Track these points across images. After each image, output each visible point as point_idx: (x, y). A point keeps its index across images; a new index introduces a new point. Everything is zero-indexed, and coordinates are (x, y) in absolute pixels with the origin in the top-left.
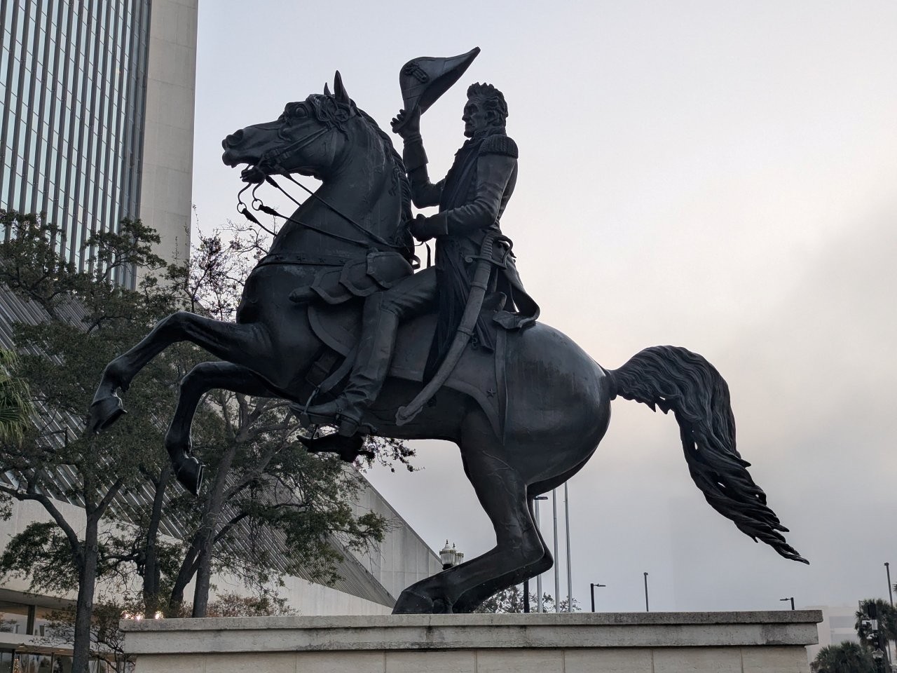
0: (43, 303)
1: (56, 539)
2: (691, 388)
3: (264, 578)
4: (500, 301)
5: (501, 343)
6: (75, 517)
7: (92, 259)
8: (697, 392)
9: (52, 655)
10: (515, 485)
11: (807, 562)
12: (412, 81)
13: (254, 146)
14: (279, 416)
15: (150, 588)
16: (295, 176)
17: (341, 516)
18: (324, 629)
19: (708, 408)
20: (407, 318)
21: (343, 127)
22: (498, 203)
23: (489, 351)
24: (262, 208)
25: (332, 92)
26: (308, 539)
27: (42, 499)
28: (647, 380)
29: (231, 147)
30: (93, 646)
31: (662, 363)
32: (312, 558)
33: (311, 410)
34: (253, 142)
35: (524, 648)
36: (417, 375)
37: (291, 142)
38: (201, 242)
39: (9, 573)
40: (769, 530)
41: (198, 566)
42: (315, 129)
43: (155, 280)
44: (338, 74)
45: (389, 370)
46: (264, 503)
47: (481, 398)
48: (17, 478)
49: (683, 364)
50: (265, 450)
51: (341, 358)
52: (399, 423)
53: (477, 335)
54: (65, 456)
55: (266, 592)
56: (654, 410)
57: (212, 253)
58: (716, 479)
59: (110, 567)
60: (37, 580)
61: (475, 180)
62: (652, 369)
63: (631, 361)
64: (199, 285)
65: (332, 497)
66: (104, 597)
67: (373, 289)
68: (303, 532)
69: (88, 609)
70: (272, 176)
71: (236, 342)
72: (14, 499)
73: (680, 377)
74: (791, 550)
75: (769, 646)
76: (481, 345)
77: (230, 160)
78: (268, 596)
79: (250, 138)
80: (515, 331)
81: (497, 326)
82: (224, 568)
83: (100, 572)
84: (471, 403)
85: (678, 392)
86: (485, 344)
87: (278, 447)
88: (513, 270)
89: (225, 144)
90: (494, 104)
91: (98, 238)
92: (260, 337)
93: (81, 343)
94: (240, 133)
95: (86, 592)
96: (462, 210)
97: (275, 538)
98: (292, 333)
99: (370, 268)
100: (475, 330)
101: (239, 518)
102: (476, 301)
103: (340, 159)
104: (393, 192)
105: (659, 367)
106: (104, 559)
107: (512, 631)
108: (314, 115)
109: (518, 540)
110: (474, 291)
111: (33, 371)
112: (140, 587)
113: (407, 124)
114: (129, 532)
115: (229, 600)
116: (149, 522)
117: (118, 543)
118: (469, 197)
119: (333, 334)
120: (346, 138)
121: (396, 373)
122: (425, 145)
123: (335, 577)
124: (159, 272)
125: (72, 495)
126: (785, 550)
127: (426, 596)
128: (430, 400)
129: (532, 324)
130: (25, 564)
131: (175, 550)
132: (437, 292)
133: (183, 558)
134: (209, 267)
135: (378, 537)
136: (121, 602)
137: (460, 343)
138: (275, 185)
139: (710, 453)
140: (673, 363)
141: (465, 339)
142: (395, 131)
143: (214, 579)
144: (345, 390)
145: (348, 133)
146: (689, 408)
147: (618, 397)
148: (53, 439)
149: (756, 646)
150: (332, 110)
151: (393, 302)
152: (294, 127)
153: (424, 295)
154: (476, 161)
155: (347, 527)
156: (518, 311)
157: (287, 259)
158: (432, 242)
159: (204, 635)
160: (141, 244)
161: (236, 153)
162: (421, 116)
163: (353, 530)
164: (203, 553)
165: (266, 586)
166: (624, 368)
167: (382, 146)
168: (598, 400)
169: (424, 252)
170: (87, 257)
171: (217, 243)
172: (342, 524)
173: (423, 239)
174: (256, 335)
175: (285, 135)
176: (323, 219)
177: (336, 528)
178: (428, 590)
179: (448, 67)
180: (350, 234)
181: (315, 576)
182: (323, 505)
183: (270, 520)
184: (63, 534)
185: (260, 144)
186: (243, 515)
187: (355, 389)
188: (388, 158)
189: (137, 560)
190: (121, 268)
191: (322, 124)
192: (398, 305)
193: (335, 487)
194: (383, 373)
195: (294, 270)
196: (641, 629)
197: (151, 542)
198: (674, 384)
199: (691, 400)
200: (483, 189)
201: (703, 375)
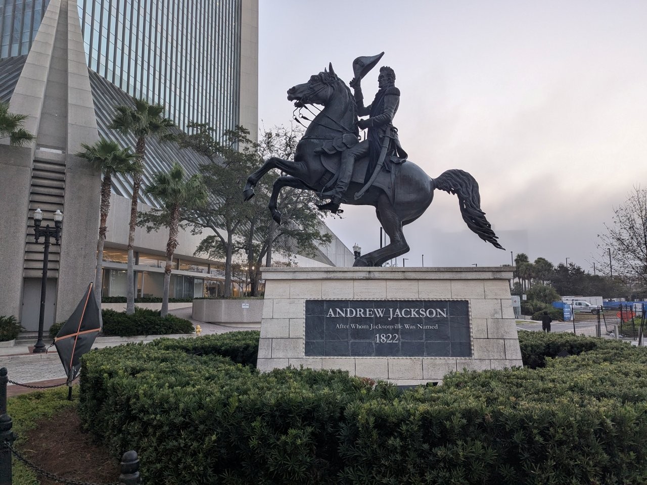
0: (209, 157)
1: (217, 241)
2: (464, 185)
3: (290, 255)
4: (392, 153)
5: (393, 168)
6: (224, 234)
7: (226, 140)
8: (467, 187)
9: (217, 281)
10: (398, 222)
11: (505, 250)
12: (358, 66)
13: (299, 93)
14: (294, 198)
15: (250, 258)
16: (314, 104)
17: (316, 235)
18: (332, 271)
19: (470, 193)
20: (358, 159)
21: (333, 85)
22: (393, 114)
23: (389, 172)
24: (303, 117)
25: (328, 71)
26: (305, 242)
27: (212, 227)
28: (447, 182)
29: (291, 93)
30: (232, 278)
31: (453, 176)
32: (307, 249)
33: (323, 194)
34: (299, 91)
35: (404, 279)
36: (362, 181)
37: (313, 91)
38: (265, 134)
39: (201, 252)
40: (491, 238)
41: (267, 250)
42: (322, 86)
43: (248, 148)
44: (330, 64)
45: (351, 180)
46: (290, 229)
47: (386, 189)
48: (202, 220)
49: (462, 176)
50: (289, 211)
51: (333, 175)
52: (356, 199)
53: (384, 166)
54: (220, 212)
55: (291, 260)
56: (449, 193)
57: (269, 138)
58: (472, 219)
59: (236, 251)
60: (211, 255)
61: (383, 105)
62: (450, 178)
63: (442, 175)
64: (264, 150)
65: (313, 228)
66: (235, 261)
67: (344, 148)
68: (303, 240)
69: (230, 265)
70: (306, 105)
71: (294, 169)
72: (203, 227)
73: (460, 181)
74: (499, 245)
75: (495, 279)
76: (386, 170)
77: (290, 99)
78: (291, 262)
79: (297, 90)
80: (398, 164)
81: (392, 162)
82: (276, 252)
83: (233, 253)
84: (382, 191)
85: (459, 187)
86: (387, 169)
87: (294, 210)
88: (397, 140)
89: (288, 92)
90: (390, 75)
91: (227, 132)
92: (303, 167)
93: (223, 172)
94: (294, 88)
95: (229, 260)
96: (379, 117)
97: (293, 242)
98: (315, 165)
99: (344, 140)
100: (384, 163)
101: (280, 235)
102: (384, 152)
103: (332, 97)
104: (351, 110)
105: (452, 177)
106: (234, 248)
107: (399, 273)
108: (322, 80)
109: (399, 241)
110: (383, 149)
111: (207, 181)
112: (246, 258)
113: (356, 83)
114: (242, 239)
115: (277, 263)
116: (249, 235)
117: (238, 243)
118: (381, 111)
119: (330, 165)
120: (334, 89)
121: (354, 180)
122: (363, 92)
123: (315, 255)
124: (250, 145)
125: (222, 226)
126: (497, 245)
127: (365, 261)
128: (367, 190)
129: (405, 161)
130: (207, 250)
131: (258, 246)
132: (369, 149)
133: (261, 248)
134: (268, 143)
135: (330, 242)
136: (240, 262)
137: (378, 168)
138: (307, 108)
139: (471, 210)
140: (458, 176)
141: (380, 167)
142: (351, 86)
143: (273, 255)
144: (335, 187)
145: (335, 87)
146: (463, 192)
147: (436, 189)
148: (213, 207)
149: (490, 279)
150: (328, 78)
151: (352, 153)
152: (314, 85)
153: (364, 150)
154: (383, 98)
155: (319, 238)
156: (398, 156)
157: (312, 137)
158: (366, 130)
159: (290, 273)
160: (243, 135)
161: (292, 96)
162: (361, 80)
163: (321, 239)
164: (269, 246)
165: (291, 258)
166: (438, 178)
167: (347, 92)
168: (429, 190)
169: (363, 134)
170: (225, 140)
171: (271, 134)
172: (317, 237)
173: (363, 128)
174: (302, 166)
175: (311, 88)
176: (324, 121)
177: (315, 238)
178: (366, 259)
179: (372, 60)
180: (335, 127)
181: (307, 255)
182: (311, 230)
183: (291, 235)
184: (220, 239)
185: (302, 92)
186: (282, 233)
187: (339, 186)
188: (349, 97)
189: (245, 249)
190: (237, 144)
191: (325, 84)
192: (355, 154)
193: (314, 224)
194: (349, 180)
195: (315, 141)
196: (447, 273)
197: (250, 242)
198: (458, 184)
199: (464, 190)
200: (387, 108)
201: (469, 180)
